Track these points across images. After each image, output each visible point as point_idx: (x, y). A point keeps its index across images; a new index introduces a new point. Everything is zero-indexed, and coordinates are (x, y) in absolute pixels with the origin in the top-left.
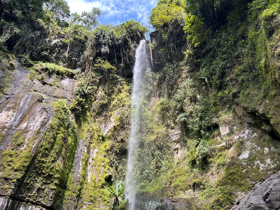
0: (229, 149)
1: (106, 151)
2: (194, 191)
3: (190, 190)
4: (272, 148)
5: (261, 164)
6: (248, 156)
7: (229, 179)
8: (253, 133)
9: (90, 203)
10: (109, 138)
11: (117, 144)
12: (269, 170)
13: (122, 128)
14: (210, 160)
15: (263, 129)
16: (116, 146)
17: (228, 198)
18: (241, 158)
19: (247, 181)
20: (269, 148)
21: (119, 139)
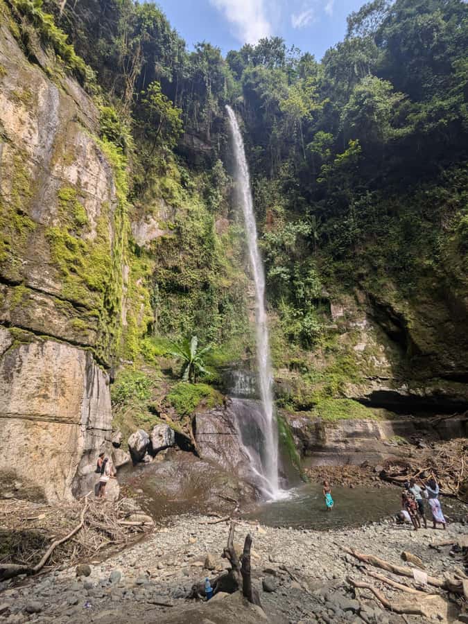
0: (341, 334)
1: (146, 277)
2: (291, 370)
3: (286, 370)
4: (388, 347)
5: (376, 360)
6: (363, 349)
7: (341, 368)
8: (371, 325)
9: (131, 362)
10: (150, 254)
11: (165, 271)
12: (384, 369)
13: (176, 246)
14: (315, 340)
15: (382, 326)
16: (160, 274)
17: (338, 388)
18: (356, 348)
19: (359, 374)
20: (385, 347)
21: (171, 263)
